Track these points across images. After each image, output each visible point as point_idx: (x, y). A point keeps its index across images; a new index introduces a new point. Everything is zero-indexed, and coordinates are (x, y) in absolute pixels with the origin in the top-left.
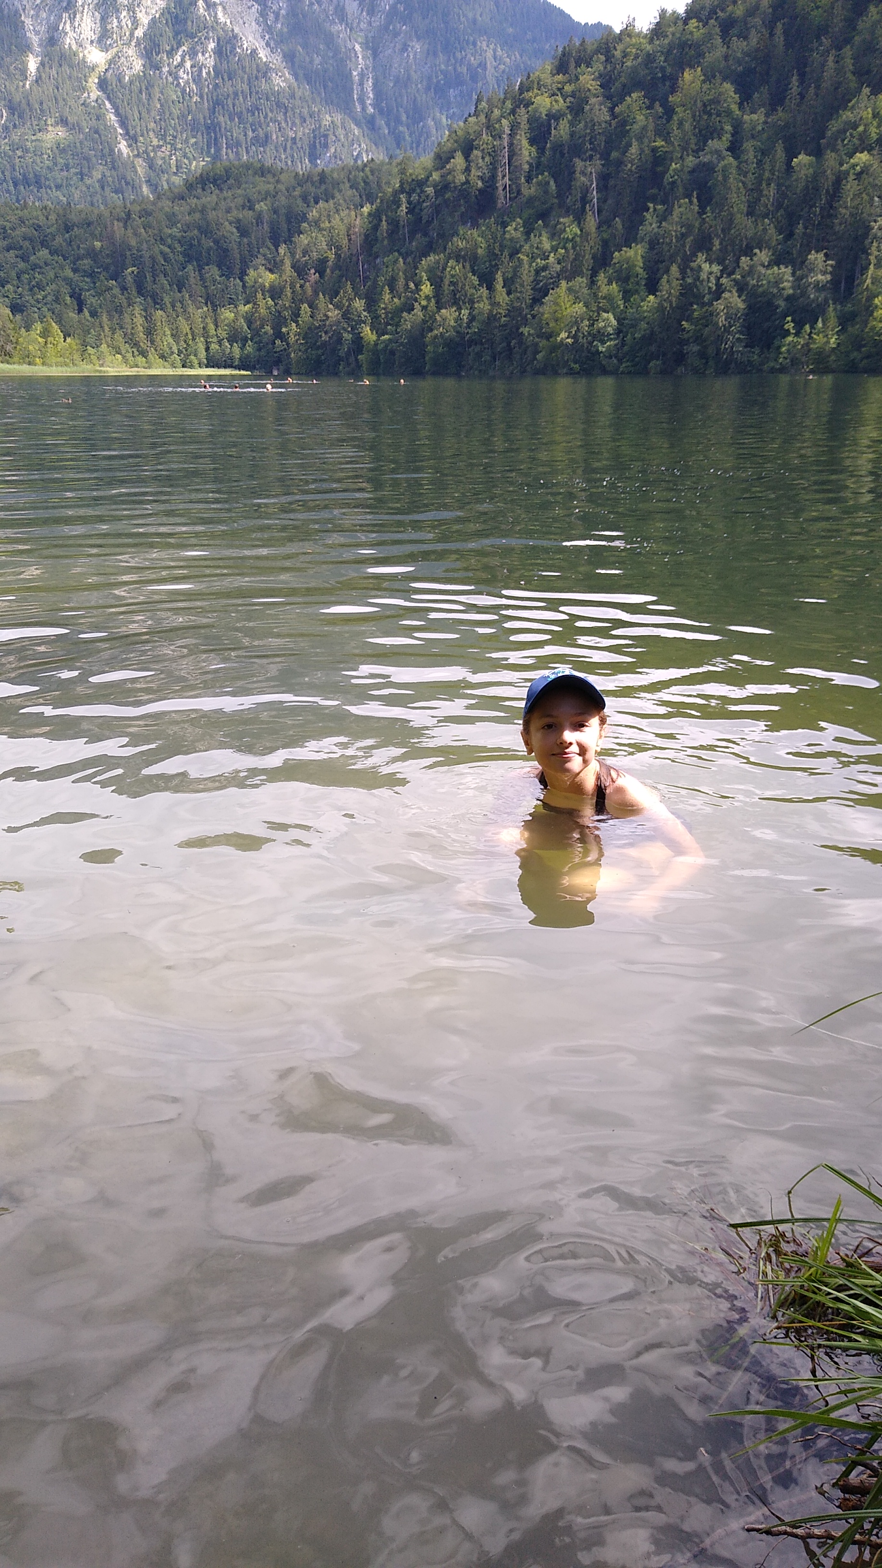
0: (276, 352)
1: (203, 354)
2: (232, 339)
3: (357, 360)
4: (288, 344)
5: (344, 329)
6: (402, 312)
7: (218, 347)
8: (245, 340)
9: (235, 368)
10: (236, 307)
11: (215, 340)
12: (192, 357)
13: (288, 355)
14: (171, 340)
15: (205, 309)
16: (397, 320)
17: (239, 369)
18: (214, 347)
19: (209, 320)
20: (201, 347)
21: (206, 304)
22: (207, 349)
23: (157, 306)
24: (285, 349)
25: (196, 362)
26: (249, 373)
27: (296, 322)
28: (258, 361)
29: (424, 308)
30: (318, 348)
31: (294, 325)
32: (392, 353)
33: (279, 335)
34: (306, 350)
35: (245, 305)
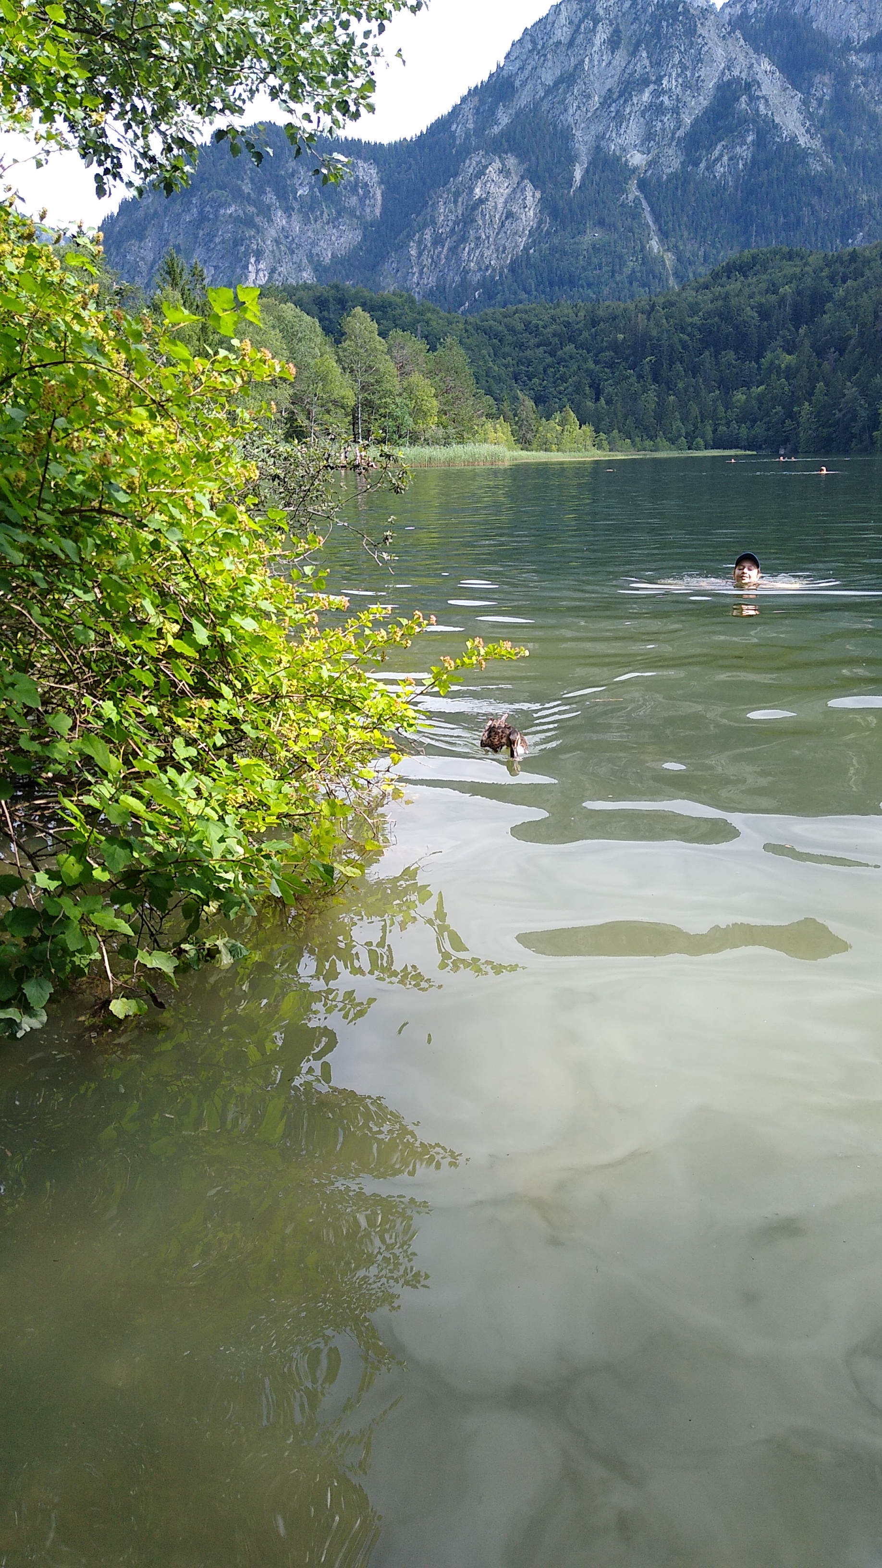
0: (785, 432)
1: (710, 435)
2: (740, 421)
3: (871, 437)
4: (798, 423)
5: (861, 405)
7: (725, 429)
8: (754, 421)
9: (741, 448)
10: (748, 389)
11: (723, 422)
12: (699, 439)
13: (797, 435)
14: (679, 423)
15: (717, 392)
17: (745, 450)
18: (722, 429)
19: (719, 403)
20: (709, 429)
21: (719, 387)
22: (715, 431)
23: (671, 392)
24: (795, 429)
25: (702, 443)
26: (755, 453)
27: (810, 401)
28: (765, 440)
30: (830, 426)
31: (807, 403)
33: (791, 415)
34: (817, 429)
35: (758, 387)
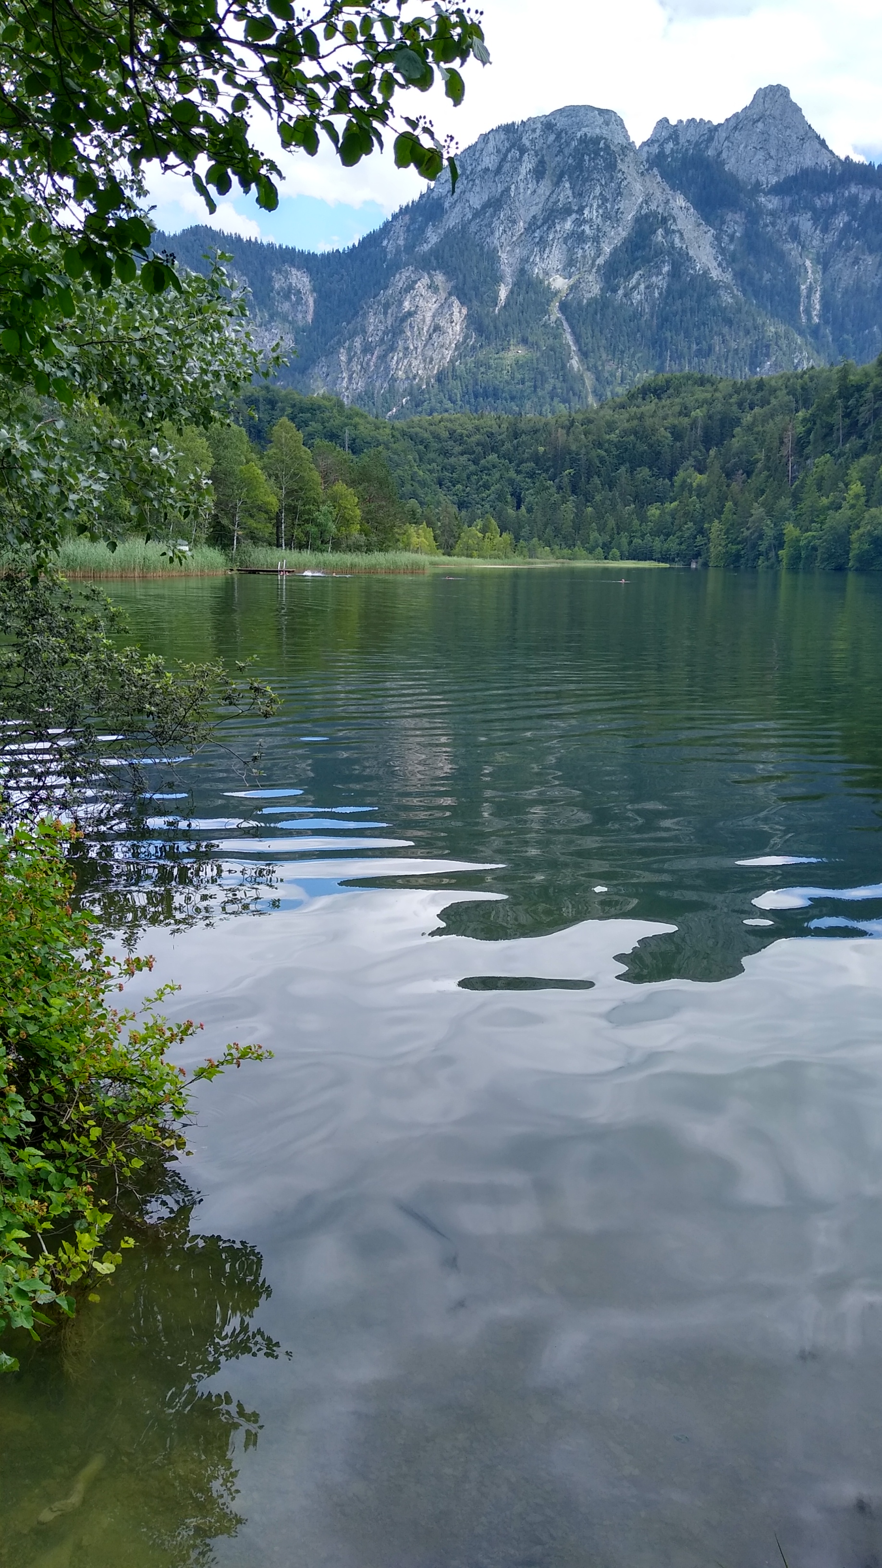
0: (696, 547)
1: (625, 547)
2: (656, 533)
3: (777, 555)
4: (709, 539)
5: (767, 526)
6: (829, 508)
7: (640, 541)
8: (668, 535)
9: (655, 560)
10: (662, 505)
11: (639, 534)
12: (615, 550)
13: (708, 549)
14: (596, 534)
15: (633, 506)
16: (822, 517)
17: (659, 561)
18: (637, 541)
19: (634, 516)
20: (624, 541)
21: (634, 502)
22: (630, 543)
23: (588, 504)
24: (706, 544)
25: (618, 554)
26: (668, 565)
27: (719, 518)
28: (678, 554)
29: (853, 507)
30: (738, 544)
31: (717, 521)
32: (815, 549)
33: (701, 531)
34: (726, 545)
35: (671, 503)
